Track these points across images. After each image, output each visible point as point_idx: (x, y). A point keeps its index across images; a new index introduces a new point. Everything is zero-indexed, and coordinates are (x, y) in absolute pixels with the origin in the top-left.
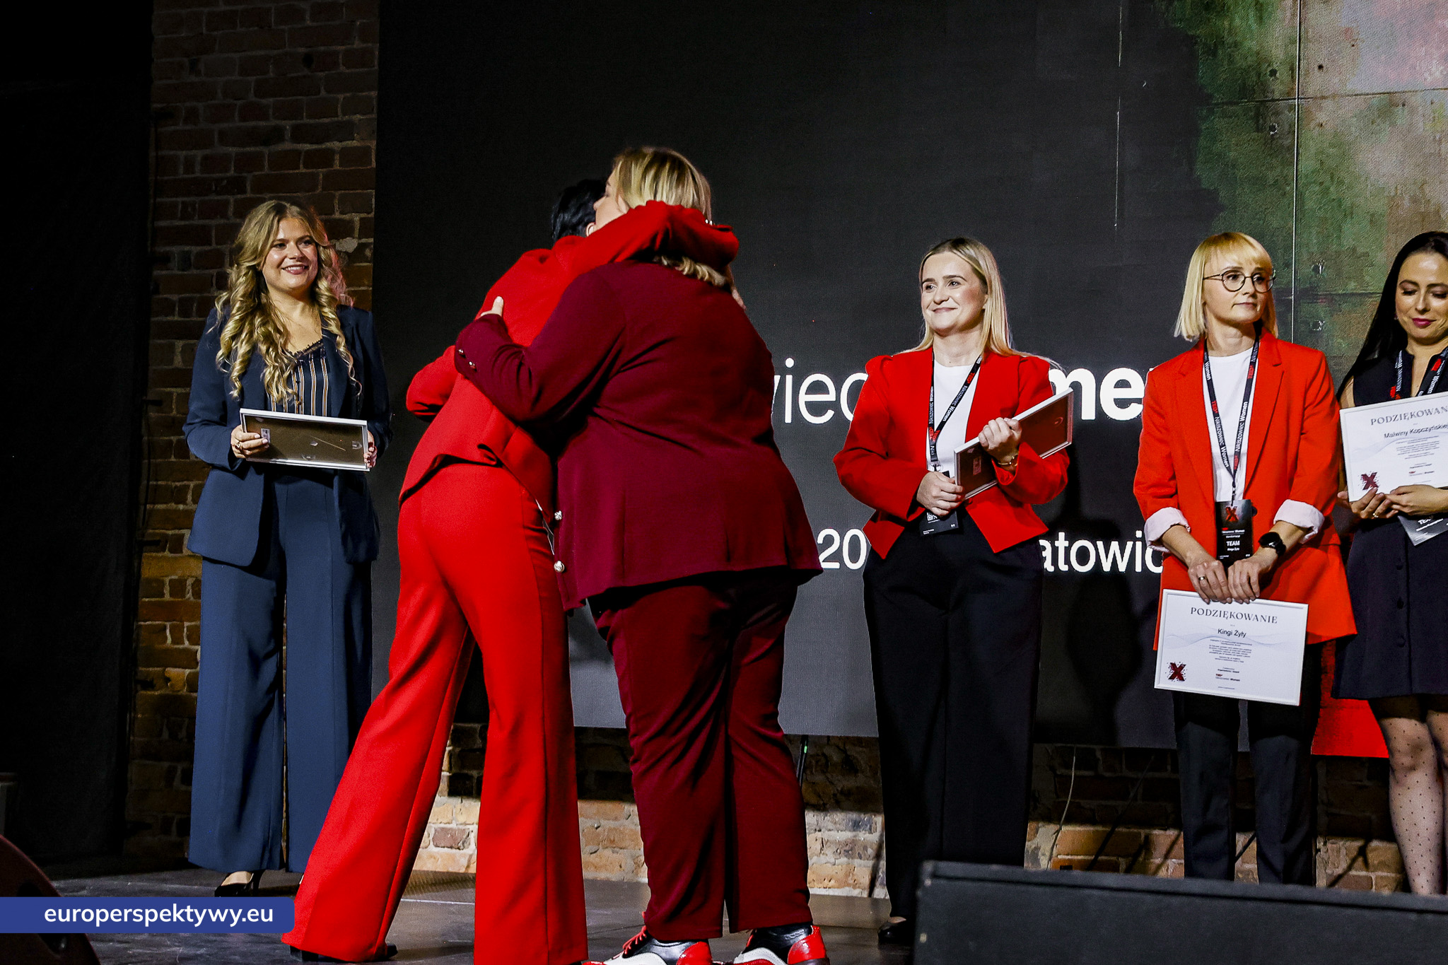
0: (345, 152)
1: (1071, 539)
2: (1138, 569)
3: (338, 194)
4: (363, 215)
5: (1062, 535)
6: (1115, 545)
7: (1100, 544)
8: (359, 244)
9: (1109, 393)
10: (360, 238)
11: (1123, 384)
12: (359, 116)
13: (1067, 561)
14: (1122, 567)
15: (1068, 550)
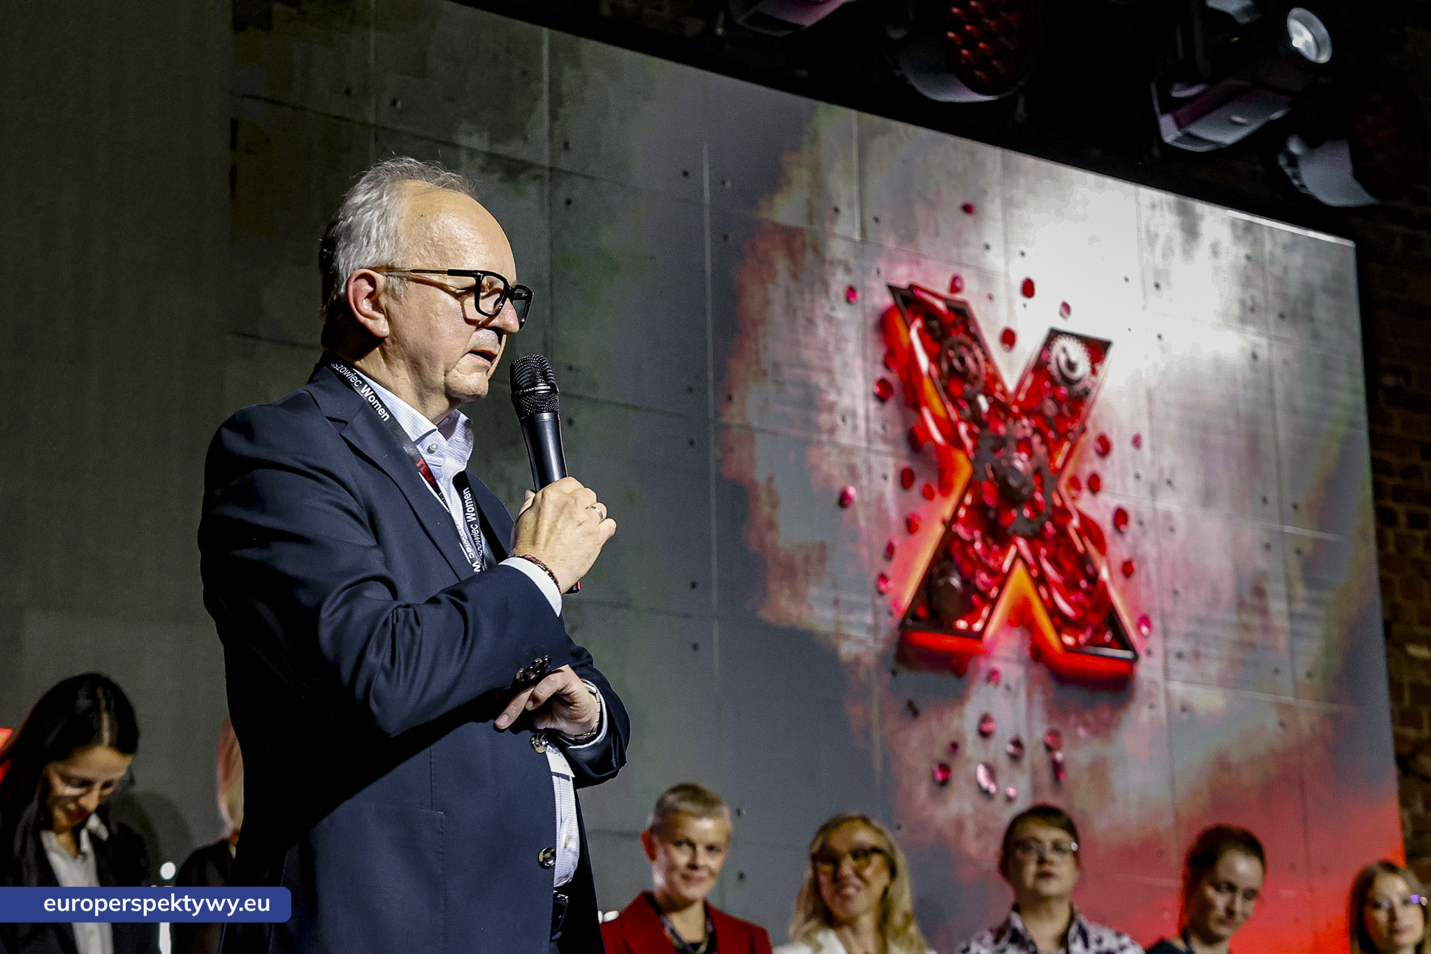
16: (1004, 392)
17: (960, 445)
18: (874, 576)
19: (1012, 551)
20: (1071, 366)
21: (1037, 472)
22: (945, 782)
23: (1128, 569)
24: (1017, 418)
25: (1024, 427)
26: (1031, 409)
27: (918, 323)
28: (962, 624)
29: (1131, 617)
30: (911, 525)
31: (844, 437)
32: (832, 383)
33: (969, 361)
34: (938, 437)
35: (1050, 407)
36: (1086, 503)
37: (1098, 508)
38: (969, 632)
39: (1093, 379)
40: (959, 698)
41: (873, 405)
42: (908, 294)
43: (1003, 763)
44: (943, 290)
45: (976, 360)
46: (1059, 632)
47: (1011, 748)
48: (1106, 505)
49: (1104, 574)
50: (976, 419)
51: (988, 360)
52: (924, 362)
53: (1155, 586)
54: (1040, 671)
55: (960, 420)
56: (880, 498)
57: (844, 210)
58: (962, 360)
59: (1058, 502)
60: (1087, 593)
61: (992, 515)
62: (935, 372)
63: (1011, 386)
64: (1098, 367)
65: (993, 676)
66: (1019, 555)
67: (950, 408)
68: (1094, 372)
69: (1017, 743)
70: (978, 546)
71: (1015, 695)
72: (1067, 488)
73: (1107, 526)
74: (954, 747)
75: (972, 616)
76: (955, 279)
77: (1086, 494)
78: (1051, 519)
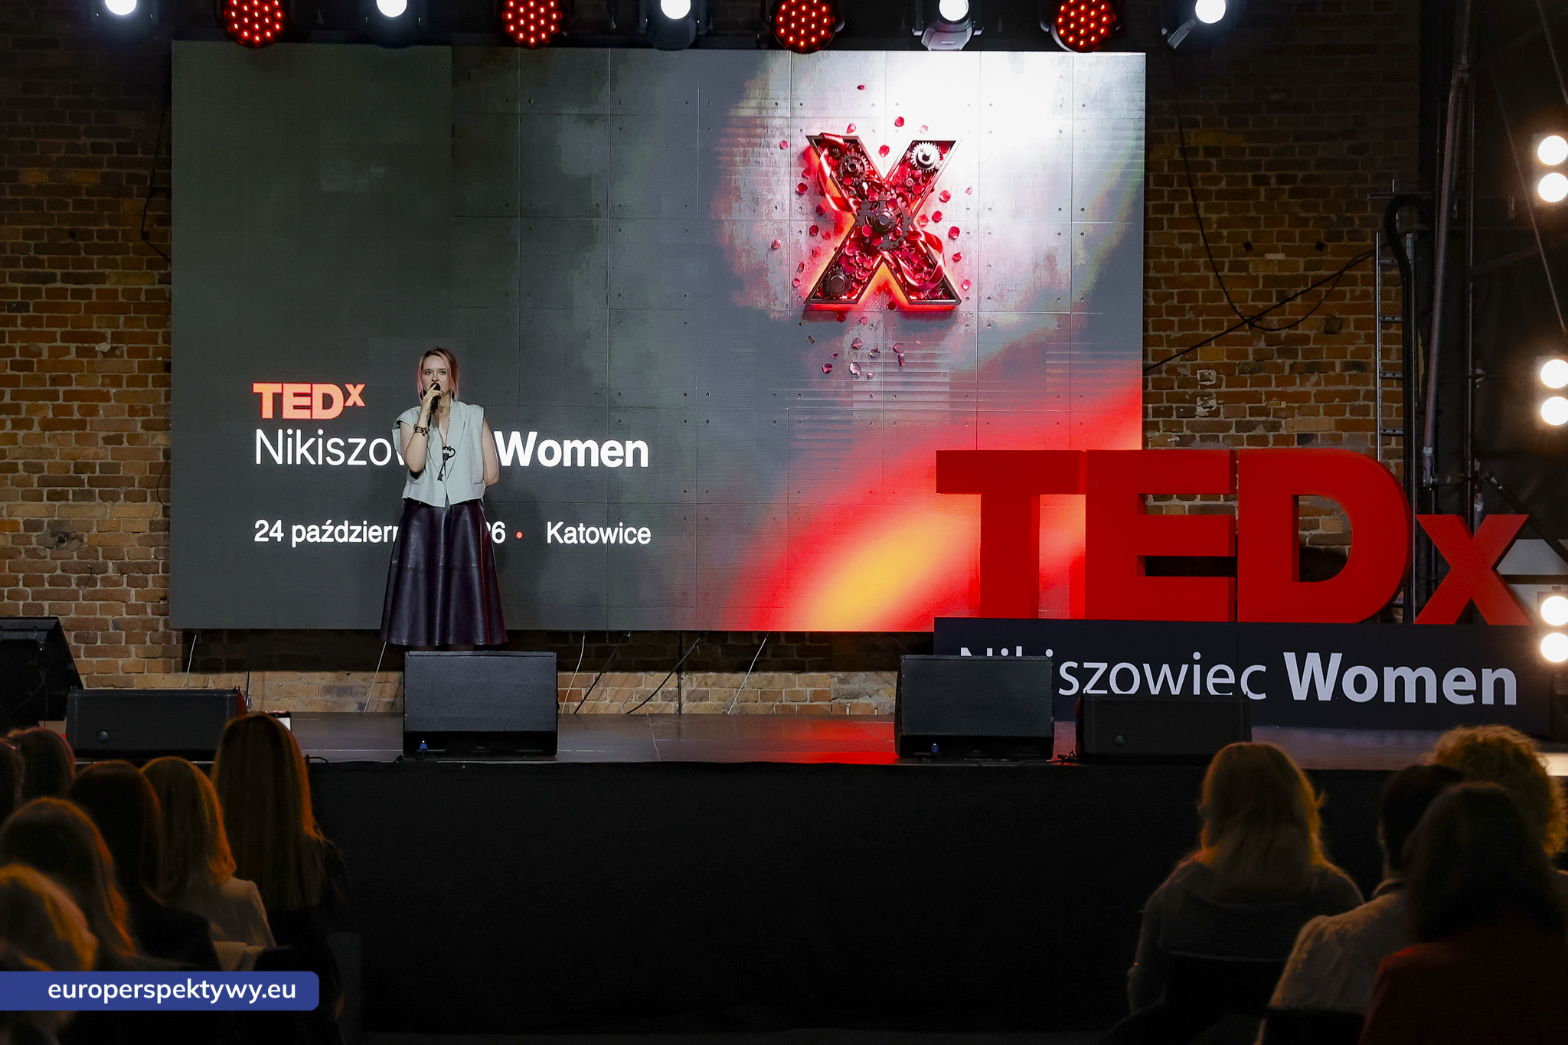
0: (98, 290)
1: (586, 527)
2: (621, 542)
3: (95, 316)
4: (113, 330)
5: (581, 525)
6: (609, 530)
7: (601, 529)
8: (111, 347)
9: (606, 453)
10: (112, 343)
11: (612, 449)
12: (110, 270)
13: (584, 538)
14: (613, 541)
15: (585, 532)
16: (878, 179)
17: (849, 209)
18: (792, 279)
19: (880, 256)
20: (926, 158)
21: (898, 216)
22: (828, 372)
23: (957, 258)
24: (887, 191)
25: (892, 195)
26: (898, 183)
27: (826, 152)
28: (845, 297)
29: (957, 283)
30: (815, 253)
31: (776, 215)
32: (770, 190)
33: (858, 166)
34: (835, 207)
35: (910, 182)
36: (932, 228)
37: (940, 230)
38: (849, 301)
39: (941, 162)
40: (841, 334)
41: (795, 197)
42: (821, 138)
43: (867, 361)
44: (843, 133)
45: (862, 165)
46: (907, 294)
47: (871, 354)
48: (944, 227)
49: (940, 262)
50: (861, 193)
51: (869, 163)
52: (827, 170)
53: (975, 264)
54: (894, 314)
55: (850, 197)
56: (798, 241)
57: (781, 103)
58: (853, 166)
59: (912, 230)
60: (929, 273)
61: (867, 241)
62: (834, 175)
63: (884, 175)
64: (944, 155)
65: (862, 320)
66: (883, 259)
67: (843, 192)
68: (942, 158)
69: (876, 351)
70: (857, 258)
71: (876, 328)
72: (919, 224)
73: (944, 237)
74: (836, 355)
75: (852, 291)
76: (850, 126)
77: (931, 223)
78: (906, 239)
